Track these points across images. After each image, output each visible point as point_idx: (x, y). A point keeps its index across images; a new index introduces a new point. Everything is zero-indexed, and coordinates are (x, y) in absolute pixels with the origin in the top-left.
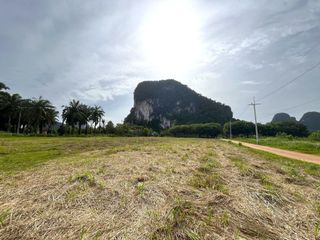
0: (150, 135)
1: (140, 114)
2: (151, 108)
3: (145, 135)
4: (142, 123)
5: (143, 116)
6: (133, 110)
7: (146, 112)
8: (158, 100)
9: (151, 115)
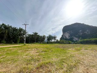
0: (71, 44)
1: (65, 36)
2: (69, 34)
3: (69, 43)
4: (66, 39)
5: (66, 37)
6: (62, 36)
7: (67, 36)
8: (71, 31)
9: (69, 37)
